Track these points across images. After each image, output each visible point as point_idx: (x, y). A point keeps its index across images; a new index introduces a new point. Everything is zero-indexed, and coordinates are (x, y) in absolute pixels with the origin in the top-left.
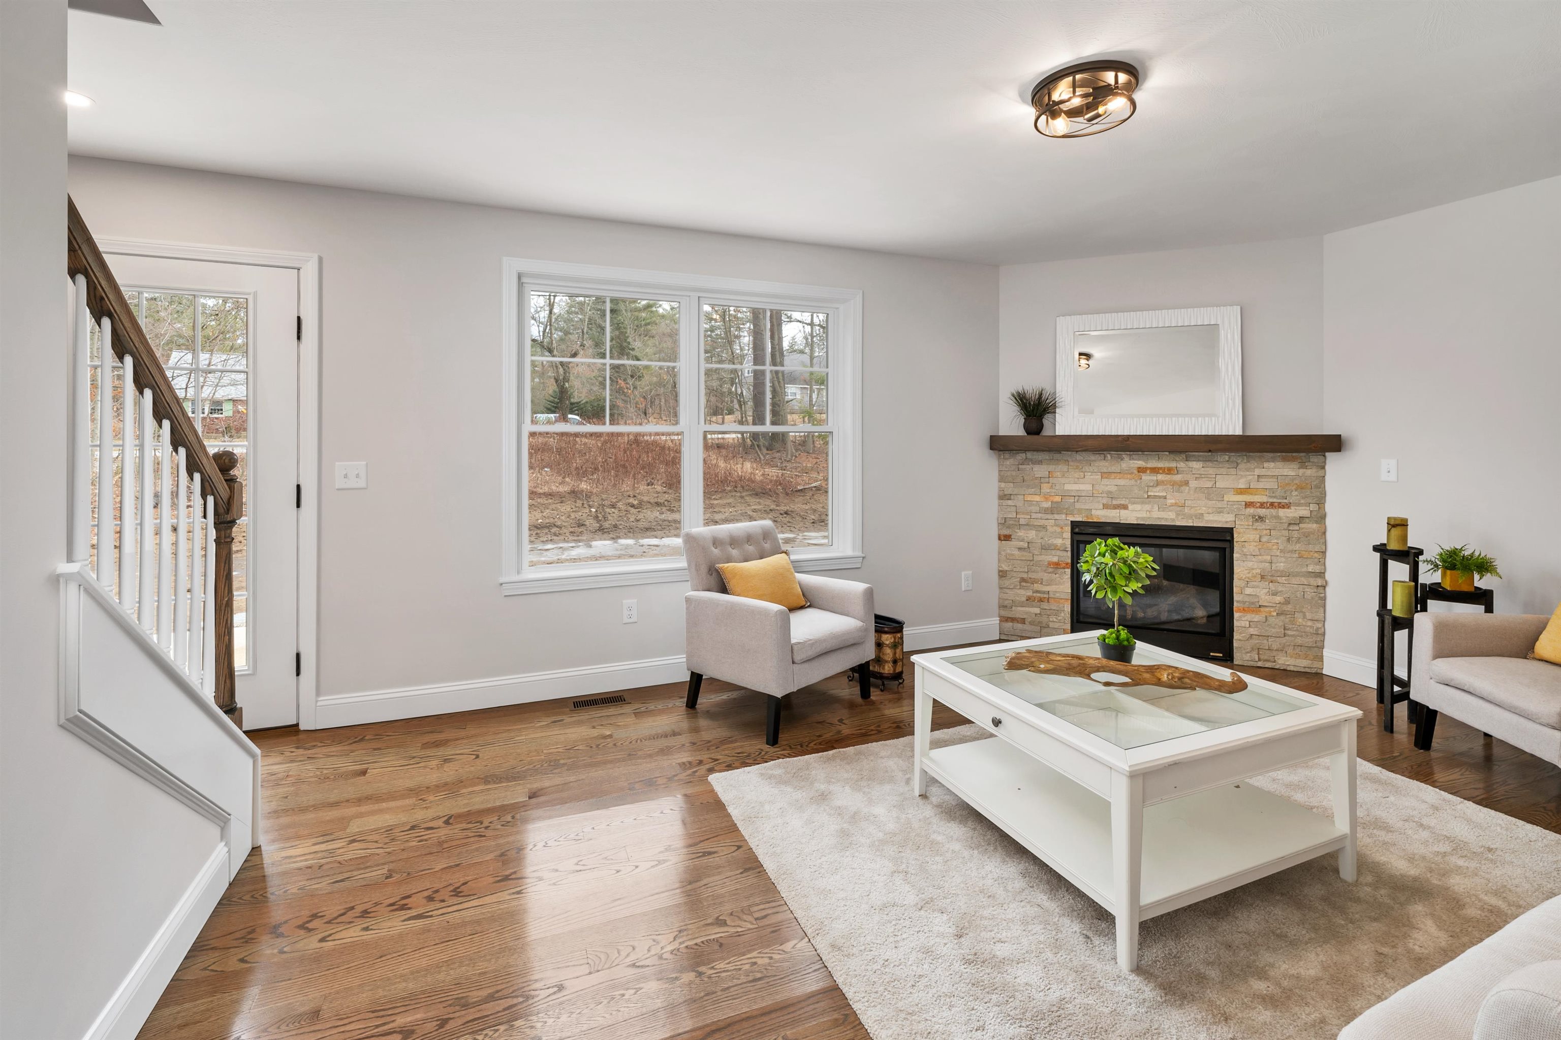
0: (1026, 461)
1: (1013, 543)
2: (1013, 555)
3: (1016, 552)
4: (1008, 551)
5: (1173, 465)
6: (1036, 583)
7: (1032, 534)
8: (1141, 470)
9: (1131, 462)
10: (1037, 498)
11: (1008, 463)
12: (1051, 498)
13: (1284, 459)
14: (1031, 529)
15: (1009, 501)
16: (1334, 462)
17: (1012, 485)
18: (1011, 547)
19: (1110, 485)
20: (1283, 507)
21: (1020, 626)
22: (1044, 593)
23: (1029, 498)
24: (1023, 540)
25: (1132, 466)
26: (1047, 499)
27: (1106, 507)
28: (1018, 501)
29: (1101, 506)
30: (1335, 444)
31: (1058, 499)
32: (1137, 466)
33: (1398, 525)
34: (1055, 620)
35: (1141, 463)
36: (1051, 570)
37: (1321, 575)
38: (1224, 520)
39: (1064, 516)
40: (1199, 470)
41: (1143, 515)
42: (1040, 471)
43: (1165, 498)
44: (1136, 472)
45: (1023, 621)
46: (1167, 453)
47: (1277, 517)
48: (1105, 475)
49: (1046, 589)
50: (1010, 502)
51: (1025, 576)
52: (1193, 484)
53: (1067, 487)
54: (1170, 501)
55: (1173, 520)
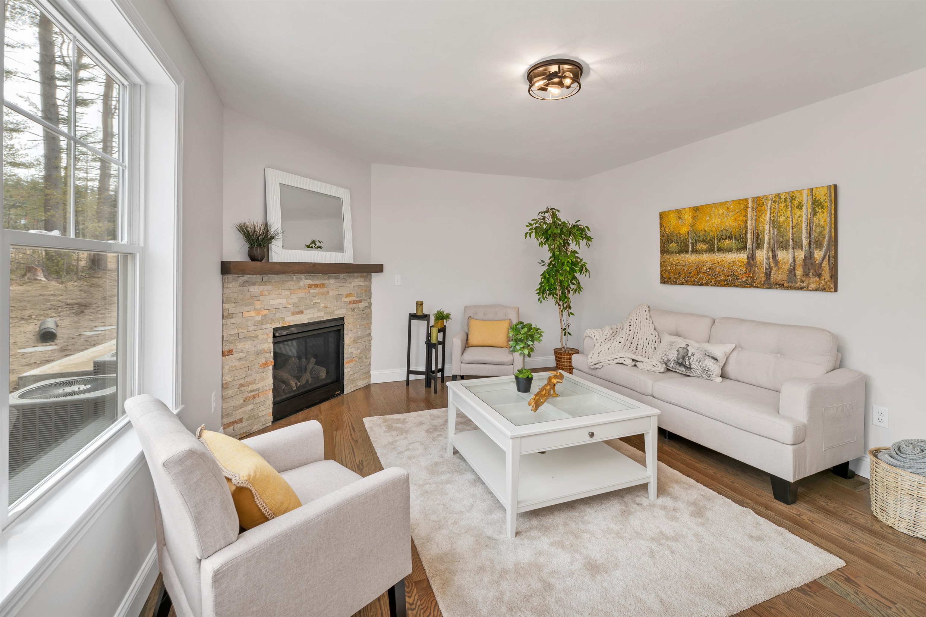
0: (245, 284)
1: (236, 355)
2: (235, 366)
3: (237, 363)
4: (231, 364)
5: (323, 282)
6: (251, 384)
7: (248, 345)
8: (310, 286)
9: (306, 281)
10: (252, 314)
11: (231, 286)
12: (262, 312)
13: (362, 277)
14: (248, 341)
15: (232, 319)
16: (376, 278)
17: (233, 305)
18: (231, 360)
19: (294, 298)
20: (360, 302)
21: (239, 425)
22: (256, 390)
23: (247, 314)
24: (242, 351)
25: (306, 284)
26: (259, 314)
27: (294, 314)
28: (237, 319)
29: (291, 314)
30: (379, 268)
31: (266, 312)
32: (308, 284)
33: (420, 304)
34: (263, 409)
35: (310, 282)
36: (261, 370)
37: (370, 335)
38: (341, 313)
39: (268, 325)
40: (333, 284)
41: (311, 316)
42: (254, 290)
43: (319, 303)
44: (307, 288)
45: (241, 420)
46: (321, 275)
47: (359, 308)
48: (292, 291)
49: (256, 387)
50: (232, 321)
51: (242, 381)
52: (331, 293)
53: (272, 302)
54: (322, 305)
55: (323, 317)
